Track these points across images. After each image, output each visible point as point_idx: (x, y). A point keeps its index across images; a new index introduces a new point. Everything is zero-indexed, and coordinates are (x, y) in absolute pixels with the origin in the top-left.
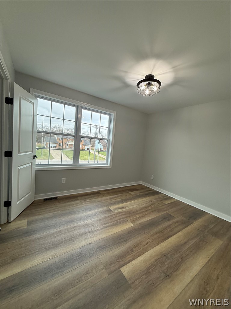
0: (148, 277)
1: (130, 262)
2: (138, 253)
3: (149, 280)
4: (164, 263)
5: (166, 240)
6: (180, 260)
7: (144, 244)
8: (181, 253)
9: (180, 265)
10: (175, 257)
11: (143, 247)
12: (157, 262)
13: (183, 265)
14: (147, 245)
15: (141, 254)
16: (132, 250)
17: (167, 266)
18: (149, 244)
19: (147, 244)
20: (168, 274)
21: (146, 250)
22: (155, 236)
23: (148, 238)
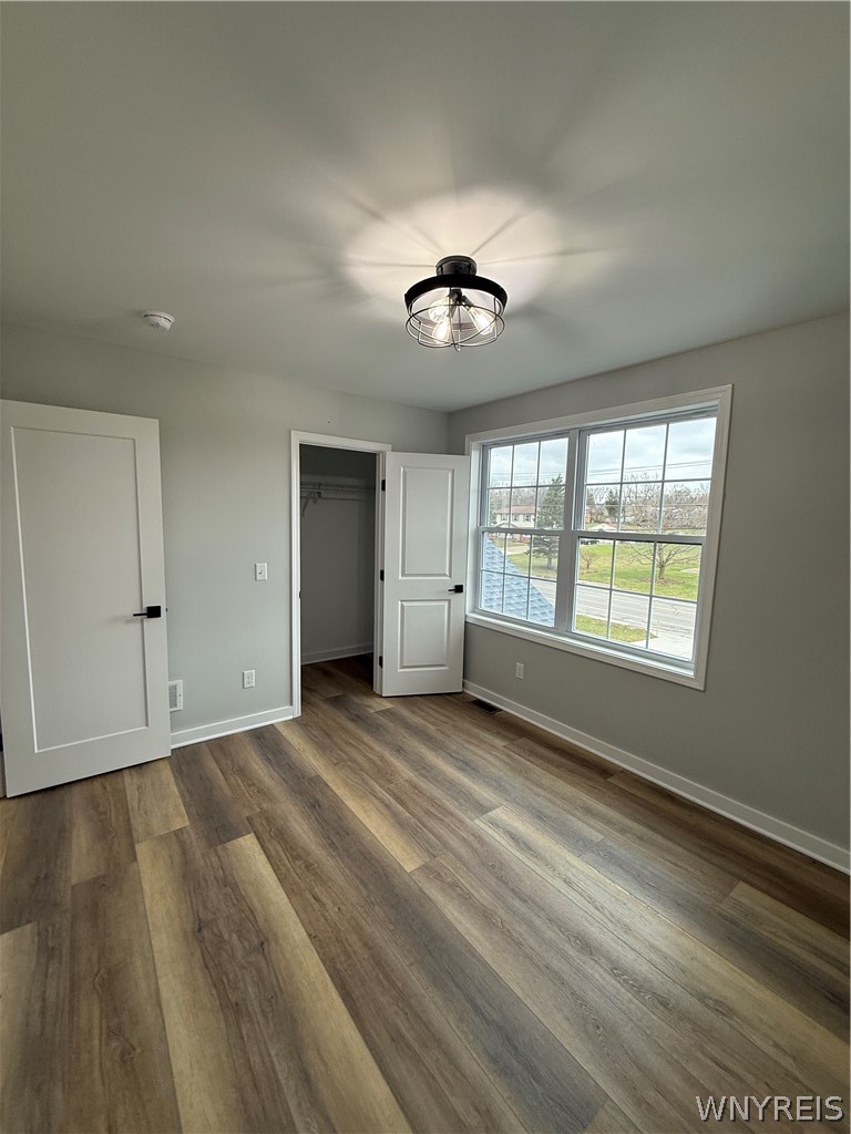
0: (217, 881)
1: (265, 852)
2: (288, 870)
3: (209, 884)
4: (239, 933)
5: (332, 978)
6: (233, 998)
7: (316, 889)
8: (262, 1021)
9: (215, 985)
10: (248, 980)
11: (303, 886)
12: (248, 912)
13: (212, 995)
14: (310, 897)
15: (282, 879)
16: (297, 857)
17: (226, 937)
18: (316, 905)
19: (317, 899)
20: (205, 933)
21: (291, 892)
22: (353, 938)
23: (343, 907)
